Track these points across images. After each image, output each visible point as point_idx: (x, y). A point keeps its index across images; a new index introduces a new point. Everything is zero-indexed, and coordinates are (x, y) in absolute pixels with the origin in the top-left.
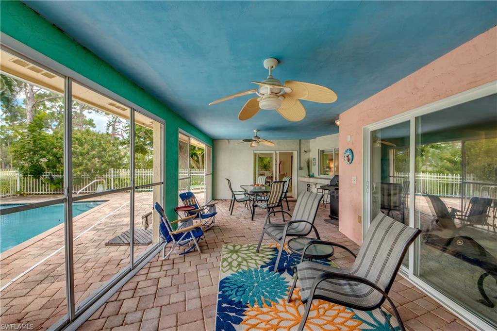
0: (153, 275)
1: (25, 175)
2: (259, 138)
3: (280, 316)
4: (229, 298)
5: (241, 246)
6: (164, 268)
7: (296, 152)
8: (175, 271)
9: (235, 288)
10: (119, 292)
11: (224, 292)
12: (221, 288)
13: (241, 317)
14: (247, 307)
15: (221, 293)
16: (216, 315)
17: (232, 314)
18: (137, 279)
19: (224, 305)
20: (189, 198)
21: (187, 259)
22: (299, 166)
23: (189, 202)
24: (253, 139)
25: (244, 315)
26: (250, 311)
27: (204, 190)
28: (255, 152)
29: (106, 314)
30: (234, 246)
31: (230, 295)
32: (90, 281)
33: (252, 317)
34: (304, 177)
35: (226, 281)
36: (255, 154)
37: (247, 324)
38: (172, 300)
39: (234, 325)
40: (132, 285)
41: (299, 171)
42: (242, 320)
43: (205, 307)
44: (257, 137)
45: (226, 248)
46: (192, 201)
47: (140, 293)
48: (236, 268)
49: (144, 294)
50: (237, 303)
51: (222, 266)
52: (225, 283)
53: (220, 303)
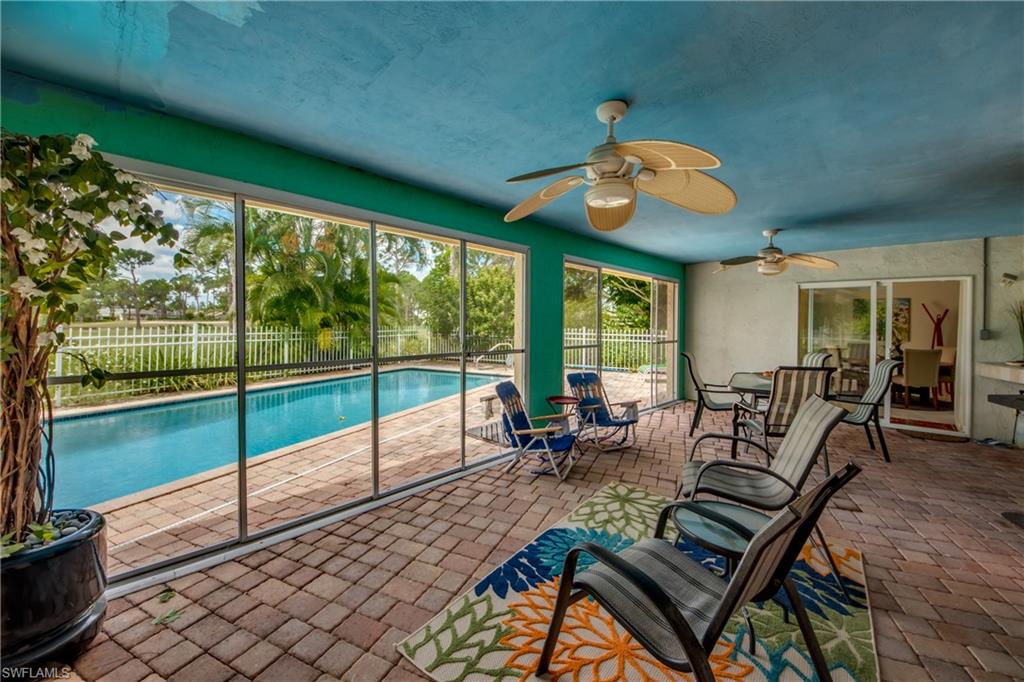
0: (478, 486)
1: (435, 333)
2: (780, 251)
3: (589, 621)
4: (539, 556)
5: (648, 494)
6: (498, 483)
7: (969, 280)
8: (506, 492)
9: (560, 548)
10: (432, 490)
11: (540, 545)
12: (544, 537)
13: (529, 586)
14: (552, 580)
15: (535, 543)
16: (501, 565)
17: (521, 575)
18: (458, 484)
19: (524, 560)
20: (587, 384)
21: (538, 483)
22: (980, 326)
23: (587, 391)
24: (760, 255)
25: (536, 587)
26: (549, 586)
27: (664, 377)
28: (804, 286)
29: (403, 507)
30: (632, 491)
31: (543, 553)
32: (418, 469)
33: (543, 595)
34: (1003, 364)
35: (558, 533)
36: (803, 294)
37: (528, 599)
38: (471, 524)
39: (510, 589)
40: (448, 488)
41: (980, 344)
42: (527, 589)
43: (499, 549)
44: (773, 249)
45: (614, 488)
46: (593, 390)
47: (448, 500)
48: (597, 523)
49: (452, 502)
50: (543, 567)
51: (577, 511)
52: (555, 534)
53: (521, 555)
